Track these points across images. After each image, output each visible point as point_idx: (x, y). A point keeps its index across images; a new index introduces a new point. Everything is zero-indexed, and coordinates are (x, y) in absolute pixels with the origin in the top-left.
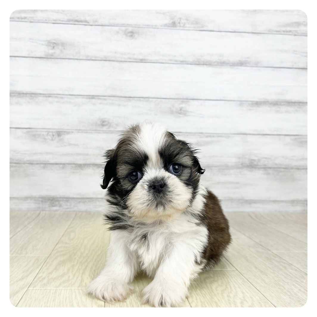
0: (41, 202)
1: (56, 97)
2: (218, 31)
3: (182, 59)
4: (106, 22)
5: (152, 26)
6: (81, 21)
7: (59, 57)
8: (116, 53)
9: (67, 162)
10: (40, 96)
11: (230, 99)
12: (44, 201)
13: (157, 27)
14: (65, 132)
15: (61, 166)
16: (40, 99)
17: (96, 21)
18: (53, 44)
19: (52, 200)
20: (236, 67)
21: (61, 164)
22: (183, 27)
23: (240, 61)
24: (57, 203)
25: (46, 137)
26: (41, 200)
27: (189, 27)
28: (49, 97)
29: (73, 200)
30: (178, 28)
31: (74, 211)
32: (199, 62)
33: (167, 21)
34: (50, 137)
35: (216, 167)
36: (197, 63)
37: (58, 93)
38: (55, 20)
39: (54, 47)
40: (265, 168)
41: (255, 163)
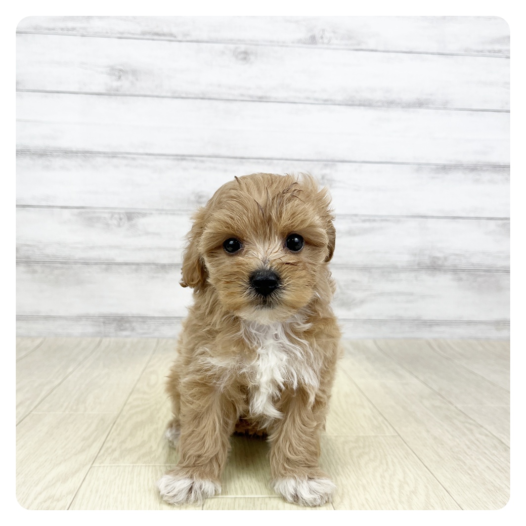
0: (102, 324)
1: (124, 157)
4: (204, 36)
5: (278, 42)
6: (164, 35)
7: (128, 93)
8: (219, 86)
9: (143, 261)
10: (98, 156)
11: (402, 162)
12: (107, 322)
13: (286, 45)
14: (139, 213)
15: (134, 267)
16: (100, 160)
17: (188, 35)
18: (119, 72)
19: (119, 321)
20: (411, 110)
21: (133, 264)
22: (327, 44)
23: (418, 99)
24: (127, 325)
25: (110, 222)
27: (337, 45)
28: (113, 157)
29: (152, 320)
30: (320, 46)
31: (155, 338)
32: (353, 102)
33: (303, 35)
34: (115, 222)
35: (377, 268)
36: (350, 103)
38: (122, 33)
39: (120, 77)
40: (455, 270)
41: (440, 263)
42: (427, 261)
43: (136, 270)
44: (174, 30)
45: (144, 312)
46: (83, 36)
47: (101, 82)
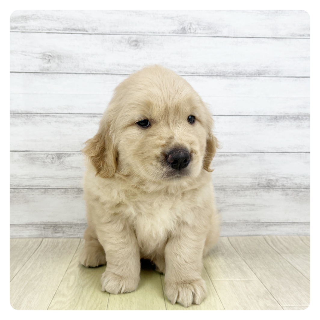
0: (43, 229)
1: (54, 116)
2: (234, 37)
3: (193, 71)
4: (107, 30)
5: (159, 33)
6: (79, 30)
7: (55, 72)
8: (119, 65)
9: (69, 186)
10: (36, 115)
11: (247, 114)
12: (46, 228)
13: (164, 34)
14: (65, 154)
15: (63, 190)
16: (38, 118)
17: (96, 29)
18: (48, 57)
19: (54, 227)
20: (253, 78)
21: (62, 188)
22: (193, 33)
23: (258, 70)
24: (60, 229)
25: (46, 160)
26: (43, 226)
27: (200, 33)
28: (47, 116)
29: (77, 226)
30: (188, 35)
31: (78, 238)
32: (212, 73)
33: (176, 27)
34: (49, 160)
35: (230, 188)
36: (210, 74)
37: (56, 112)
38: (49, 30)
39: (49, 60)
40: (284, 188)
41: (273, 183)
42: (264, 182)
43: (65, 193)
44: (86, 27)
45: (70, 220)
46: (22, 32)
47: (36, 64)
